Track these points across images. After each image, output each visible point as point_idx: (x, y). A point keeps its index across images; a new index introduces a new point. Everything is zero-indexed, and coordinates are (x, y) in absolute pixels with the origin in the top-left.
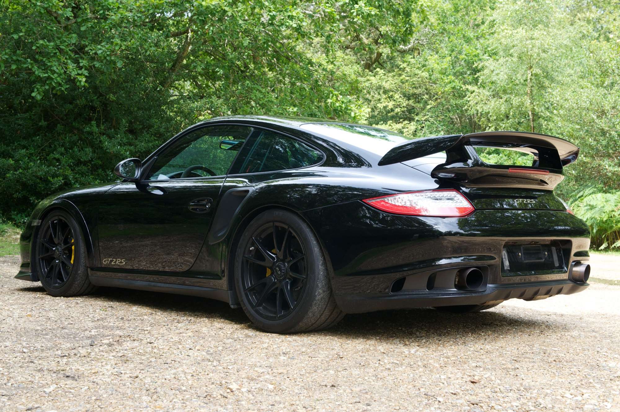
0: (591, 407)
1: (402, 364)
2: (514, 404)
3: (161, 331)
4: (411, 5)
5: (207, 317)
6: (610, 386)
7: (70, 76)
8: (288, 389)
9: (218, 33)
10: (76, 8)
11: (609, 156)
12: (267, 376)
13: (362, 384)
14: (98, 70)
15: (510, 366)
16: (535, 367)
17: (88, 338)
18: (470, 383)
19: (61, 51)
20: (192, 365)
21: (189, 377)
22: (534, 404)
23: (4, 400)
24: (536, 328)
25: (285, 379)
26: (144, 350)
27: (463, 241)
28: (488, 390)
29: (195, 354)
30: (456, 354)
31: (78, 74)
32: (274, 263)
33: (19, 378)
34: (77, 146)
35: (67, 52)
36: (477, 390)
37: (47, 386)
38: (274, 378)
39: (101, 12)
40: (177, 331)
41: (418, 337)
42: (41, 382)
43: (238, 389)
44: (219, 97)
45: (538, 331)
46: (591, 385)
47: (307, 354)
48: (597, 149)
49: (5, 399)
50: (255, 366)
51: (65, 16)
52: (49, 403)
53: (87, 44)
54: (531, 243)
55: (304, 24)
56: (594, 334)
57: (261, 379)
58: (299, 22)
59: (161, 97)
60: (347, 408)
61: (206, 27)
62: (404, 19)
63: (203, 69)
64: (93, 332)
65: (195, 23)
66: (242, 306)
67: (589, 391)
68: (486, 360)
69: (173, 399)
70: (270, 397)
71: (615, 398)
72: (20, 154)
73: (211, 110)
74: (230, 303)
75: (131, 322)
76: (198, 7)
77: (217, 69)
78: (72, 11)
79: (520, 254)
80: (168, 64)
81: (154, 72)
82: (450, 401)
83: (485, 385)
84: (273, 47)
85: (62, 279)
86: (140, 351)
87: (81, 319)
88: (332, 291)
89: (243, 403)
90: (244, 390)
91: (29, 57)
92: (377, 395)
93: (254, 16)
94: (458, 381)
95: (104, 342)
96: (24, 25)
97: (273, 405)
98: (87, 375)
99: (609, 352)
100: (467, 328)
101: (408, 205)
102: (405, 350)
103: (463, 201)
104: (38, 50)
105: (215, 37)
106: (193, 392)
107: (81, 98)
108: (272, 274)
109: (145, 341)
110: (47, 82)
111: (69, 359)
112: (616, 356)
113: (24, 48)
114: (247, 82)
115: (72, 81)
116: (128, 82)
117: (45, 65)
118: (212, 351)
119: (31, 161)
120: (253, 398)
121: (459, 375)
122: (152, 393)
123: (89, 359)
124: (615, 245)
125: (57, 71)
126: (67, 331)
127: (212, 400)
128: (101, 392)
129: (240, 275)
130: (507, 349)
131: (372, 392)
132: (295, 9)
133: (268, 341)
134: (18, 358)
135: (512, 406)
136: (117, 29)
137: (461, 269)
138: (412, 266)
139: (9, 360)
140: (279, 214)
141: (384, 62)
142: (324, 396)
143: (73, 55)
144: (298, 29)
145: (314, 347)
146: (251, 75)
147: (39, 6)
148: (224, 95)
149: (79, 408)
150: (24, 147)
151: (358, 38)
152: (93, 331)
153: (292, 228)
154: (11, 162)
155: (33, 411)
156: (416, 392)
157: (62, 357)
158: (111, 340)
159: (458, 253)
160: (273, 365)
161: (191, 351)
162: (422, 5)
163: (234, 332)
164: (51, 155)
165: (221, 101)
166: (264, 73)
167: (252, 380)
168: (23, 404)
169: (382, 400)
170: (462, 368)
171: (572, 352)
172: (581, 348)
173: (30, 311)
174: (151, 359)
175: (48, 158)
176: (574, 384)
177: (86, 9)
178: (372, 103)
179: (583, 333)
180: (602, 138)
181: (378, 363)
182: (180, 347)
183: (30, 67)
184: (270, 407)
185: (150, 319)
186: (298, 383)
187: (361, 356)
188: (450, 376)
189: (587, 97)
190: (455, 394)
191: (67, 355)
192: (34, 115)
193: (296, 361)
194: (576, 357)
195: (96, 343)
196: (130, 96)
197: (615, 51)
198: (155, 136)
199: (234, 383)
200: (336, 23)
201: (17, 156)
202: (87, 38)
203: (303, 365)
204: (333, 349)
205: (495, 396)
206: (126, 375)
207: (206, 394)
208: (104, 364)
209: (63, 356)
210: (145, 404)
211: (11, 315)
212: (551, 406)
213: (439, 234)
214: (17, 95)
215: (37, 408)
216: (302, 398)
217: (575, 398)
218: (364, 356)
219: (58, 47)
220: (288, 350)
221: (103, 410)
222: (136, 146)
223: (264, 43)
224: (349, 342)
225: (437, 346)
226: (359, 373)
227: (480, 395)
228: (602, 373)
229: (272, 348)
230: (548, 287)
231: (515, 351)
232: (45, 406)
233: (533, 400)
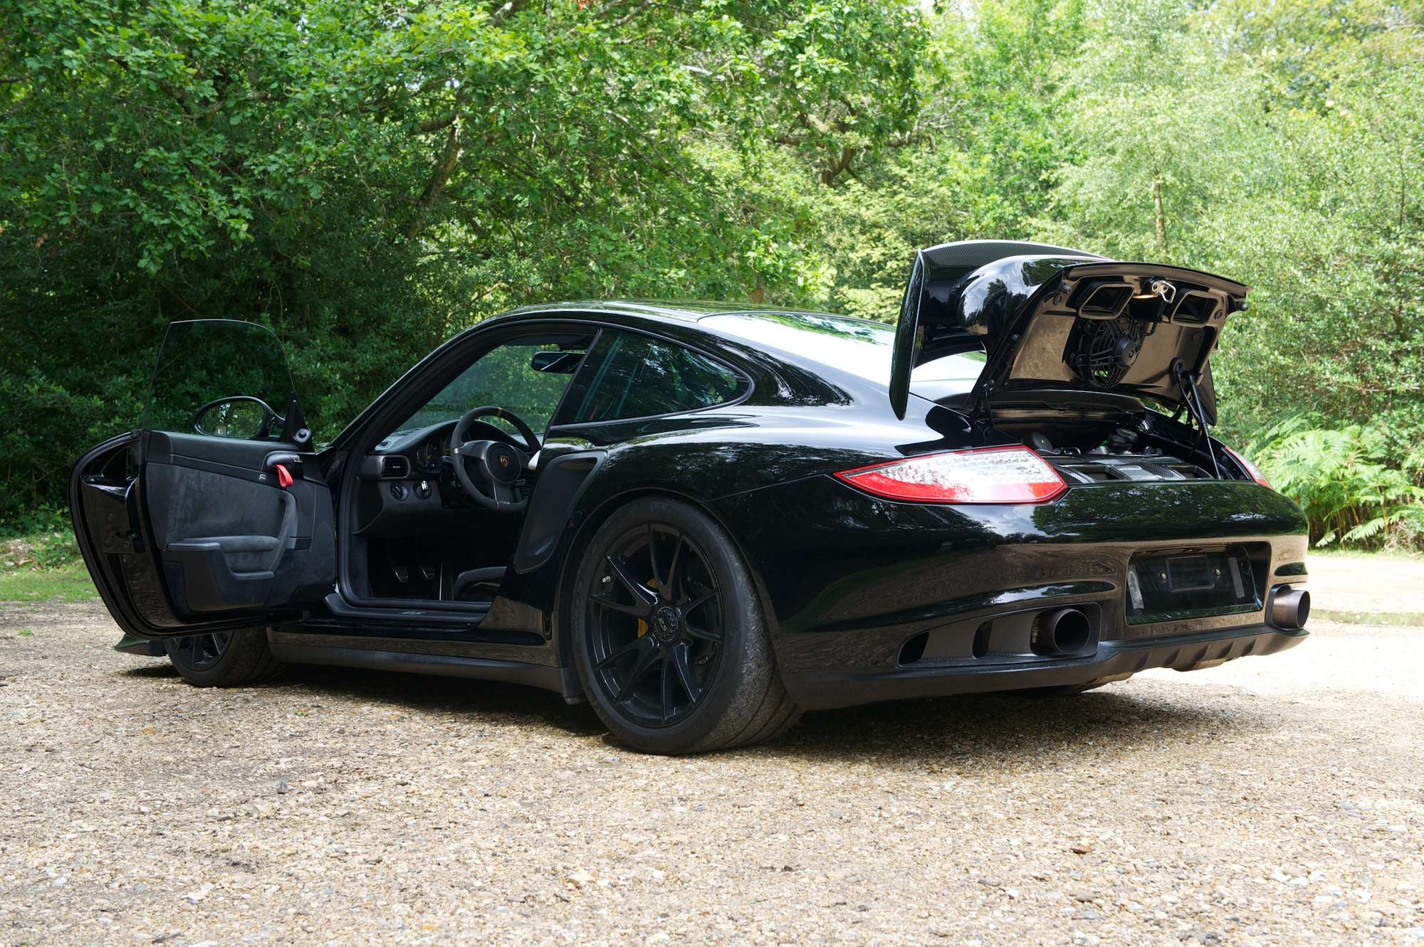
0: (1329, 899)
1: (927, 816)
2: (1168, 898)
3: (423, 757)
4: (913, 54)
5: (516, 723)
6: (1363, 851)
7: (215, 220)
8: (694, 879)
9: (515, 121)
10: (222, 79)
11: (1333, 352)
12: (650, 852)
13: (848, 861)
14: (271, 206)
15: (1152, 813)
16: (1205, 814)
17: (274, 777)
18: (1072, 854)
19: (194, 169)
20: (492, 831)
21: (487, 858)
22: (1208, 898)
23: (106, 920)
24: (1202, 727)
25: (686, 856)
26: (390, 801)
27: (1045, 554)
28: (1112, 868)
29: (497, 806)
30: (1038, 789)
31: (232, 217)
32: (653, 609)
33: (135, 871)
34: (232, 365)
35: (207, 173)
36: (1089, 870)
37: (193, 887)
38: (663, 855)
39: (275, 85)
40: (457, 756)
41: (957, 754)
42: (181, 877)
43: (589, 882)
44: (523, 255)
45: (1205, 734)
46: (1325, 851)
47: (728, 799)
48: (1307, 337)
49: (107, 918)
50: (623, 828)
51: (202, 95)
52: (200, 923)
53: (247, 153)
54: (1186, 551)
55: (694, 97)
56: (1322, 735)
57: (637, 857)
58: (683, 94)
59: (402, 258)
60: (820, 916)
61: (492, 110)
62: (900, 81)
63: (488, 197)
64: (284, 764)
65: (469, 102)
66: (590, 699)
67: (1322, 864)
68: (1101, 802)
69: (457, 907)
70: (657, 897)
71: (1377, 880)
72: (114, 385)
73: (507, 283)
74: (565, 694)
75: (360, 739)
76: (474, 68)
77: (517, 197)
78: (215, 86)
79: (1164, 575)
80: (415, 189)
81: (387, 206)
82: (1033, 896)
83: (1104, 857)
84: (630, 147)
85: (212, 651)
86: (383, 803)
87: (256, 734)
88: (775, 663)
89: (603, 912)
90: (603, 883)
91: (127, 185)
92: (879, 886)
93: (588, 85)
94: (1046, 850)
95: (308, 784)
96: (114, 118)
97: (665, 915)
98: (275, 859)
99: (1357, 775)
100: (1058, 730)
101: (929, 481)
102: (933, 784)
103: (1043, 471)
104: (148, 170)
105: (510, 129)
106: (497, 890)
107: (238, 266)
108: (650, 630)
109: (390, 781)
110: (170, 236)
111: (236, 825)
112: (1372, 784)
113: (116, 165)
114: (581, 221)
115: (220, 232)
116: (333, 230)
117: (162, 199)
118: (531, 799)
119: (138, 399)
120: (622, 900)
121: (1049, 836)
122: (412, 896)
123: (276, 824)
124: (1349, 535)
125: (188, 211)
126: (228, 762)
127: (537, 906)
128: (306, 897)
129: (583, 635)
130: (1145, 775)
131: (869, 881)
132: (674, 67)
133: (645, 772)
134: (132, 827)
135: (1164, 903)
136: (307, 120)
137: (1043, 613)
138: (939, 608)
139: (113, 831)
140: (658, 506)
141: (859, 169)
142: (769, 891)
143: (218, 178)
144: (682, 109)
145: (743, 782)
146: (587, 206)
147: (147, 77)
148: (531, 251)
149: (263, 934)
150: (123, 371)
151: (803, 121)
152: (283, 760)
153: (689, 535)
154: (97, 402)
155: (168, 943)
156: (962, 878)
157: (220, 820)
158: (321, 780)
159: (1037, 580)
160: (660, 826)
161: (487, 799)
162: (935, 53)
163: (573, 755)
164: (180, 385)
165: (526, 262)
166: (613, 202)
167: (619, 859)
168: (145, 928)
169: (890, 897)
170: (1052, 821)
171: (1280, 777)
172: (1296, 769)
173: (150, 721)
174: (406, 820)
175: (173, 391)
176: (1289, 850)
177: (241, 80)
178: (838, 254)
179: (1298, 735)
180: (1316, 316)
181: (877, 814)
182: (465, 790)
183: (131, 205)
184: (660, 920)
185: (398, 730)
186: (714, 865)
187: (841, 801)
188: (1029, 839)
189: (1283, 231)
190: (1042, 879)
191: (232, 815)
192: (142, 304)
193: (707, 815)
194: (1289, 790)
195: (290, 787)
196: (338, 258)
197: (1338, 135)
198: (393, 339)
199: (581, 870)
200: (759, 94)
201: (110, 390)
202: (246, 141)
203: (722, 823)
204: (782, 787)
205: (1126, 881)
206: (358, 858)
207: (525, 895)
208: (308, 833)
209: (224, 819)
210: (398, 919)
211: (111, 731)
212: (1245, 901)
213: (994, 541)
214: (106, 262)
215: (174, 936)
216: (725, 897)
217: (1294, 882)
218: (848, 800)
219: (187, 163)
220: (689, 792)
221: (312, 936)
222: (354, 362)
223: (612, 139)
224: (814, 769)
225: (997, 772)
226: (839, 837)
227: (1093, 879)
228: (1346, 822)
229: (655, 789)
230: (1225, 643)
231: (1162, 779)
232: (192, 931)
233: (1208, 889)
